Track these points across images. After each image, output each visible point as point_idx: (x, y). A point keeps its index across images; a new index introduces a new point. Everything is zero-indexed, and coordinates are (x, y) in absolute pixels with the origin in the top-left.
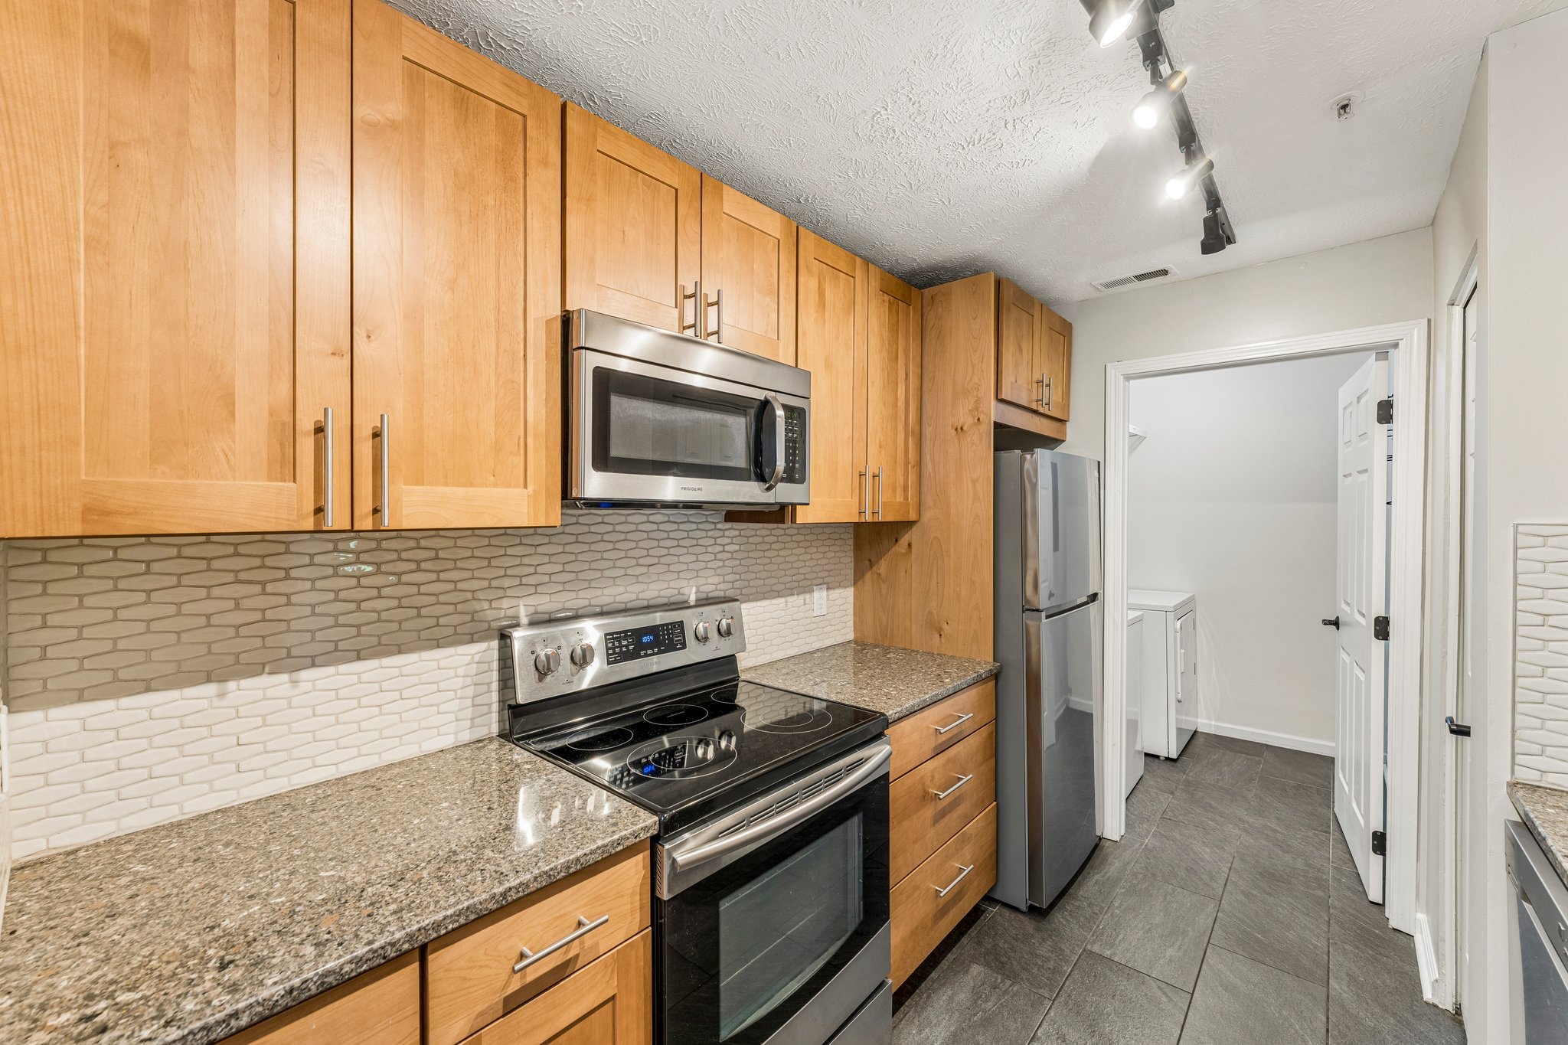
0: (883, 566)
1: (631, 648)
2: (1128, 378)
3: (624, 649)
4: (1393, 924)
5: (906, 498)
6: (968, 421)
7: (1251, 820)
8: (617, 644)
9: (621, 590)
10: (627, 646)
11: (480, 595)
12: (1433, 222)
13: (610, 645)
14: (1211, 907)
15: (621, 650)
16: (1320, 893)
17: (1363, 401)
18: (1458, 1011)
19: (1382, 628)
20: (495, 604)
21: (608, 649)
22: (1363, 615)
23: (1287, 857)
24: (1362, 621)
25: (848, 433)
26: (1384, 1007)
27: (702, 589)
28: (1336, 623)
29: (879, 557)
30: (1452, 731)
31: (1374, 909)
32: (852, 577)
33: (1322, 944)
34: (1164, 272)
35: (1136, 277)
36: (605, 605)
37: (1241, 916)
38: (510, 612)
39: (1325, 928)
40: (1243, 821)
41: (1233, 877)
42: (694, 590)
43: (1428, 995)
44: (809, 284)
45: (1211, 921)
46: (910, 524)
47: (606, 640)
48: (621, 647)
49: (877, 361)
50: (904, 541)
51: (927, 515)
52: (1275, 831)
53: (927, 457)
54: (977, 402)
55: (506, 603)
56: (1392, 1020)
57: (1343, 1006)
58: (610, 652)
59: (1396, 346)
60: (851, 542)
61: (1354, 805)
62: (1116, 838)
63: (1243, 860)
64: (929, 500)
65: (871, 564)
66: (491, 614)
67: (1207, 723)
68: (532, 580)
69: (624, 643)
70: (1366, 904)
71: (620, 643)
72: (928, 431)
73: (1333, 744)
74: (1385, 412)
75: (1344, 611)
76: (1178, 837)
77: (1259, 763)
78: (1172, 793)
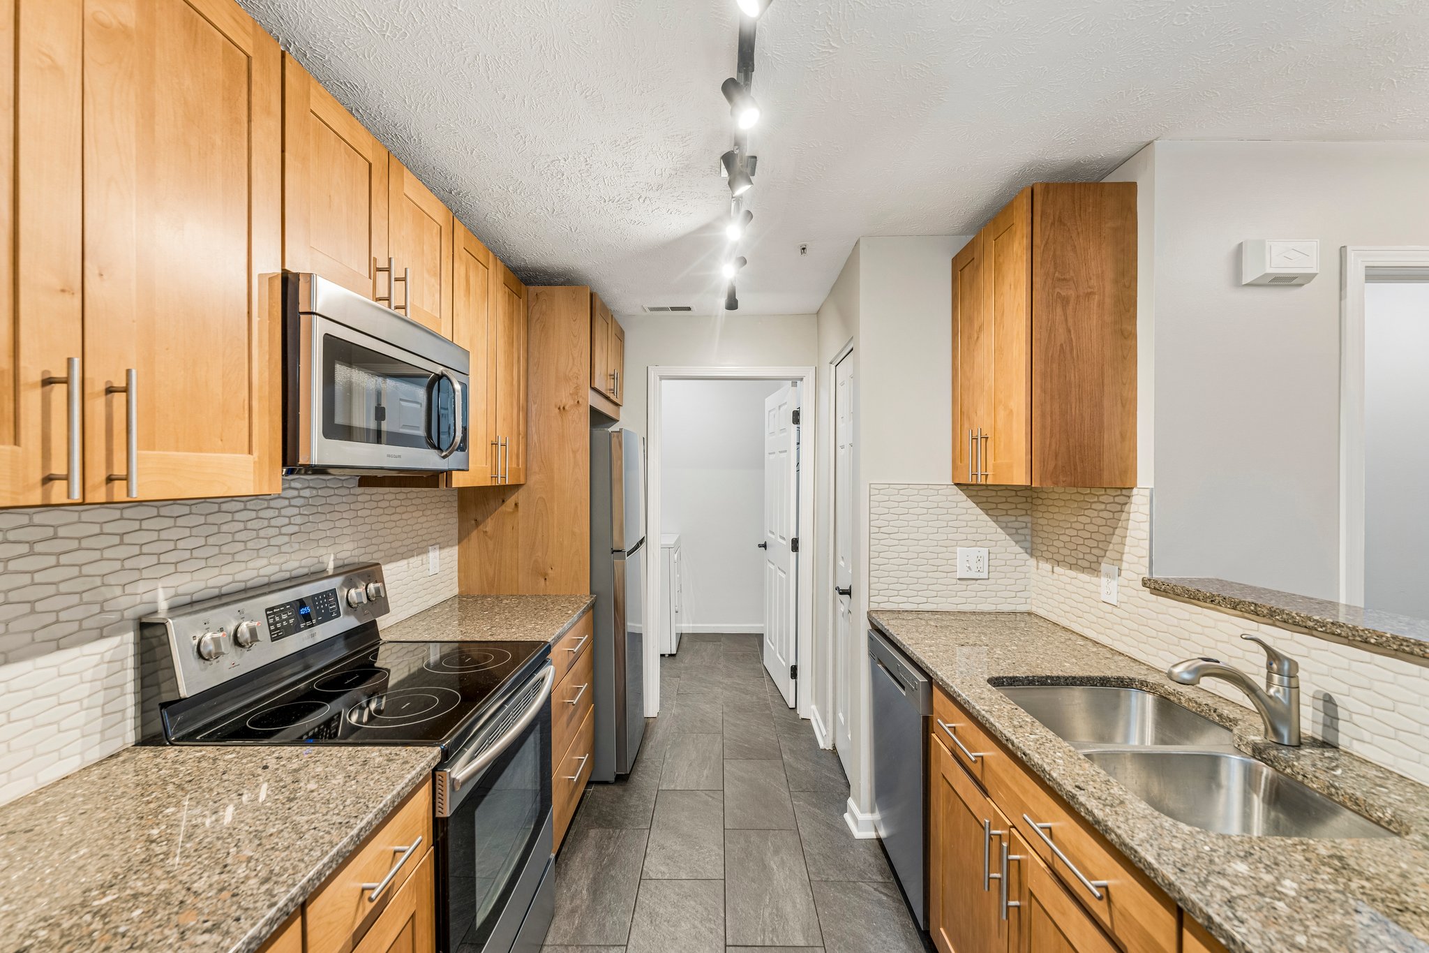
0: (489, 525)
1: (291, 621)
2: (661, 378)
3: (285, 623)
4: (802, 716)
5: (518, 465)
6: (569, 403)
7: (726, 681)
8: (277, 619)
9: (265, 562)
10: (287, 620)
11: (111, 580)
12: (818, 313)
13: (271, 621)
14: (719, 739)
15: (282, 624)
16: (768, 712)
17: (781, 409)
18: (834, 747)
19: (795, 545)
20: (128, 589)
21: (269, 625)
22: (784, 539)
23: (748, 697)
24: (784, 542)
25: (484, 407)
26: (806, 759)
27: (339, 556)
28: (765, 546)
29: (486, 517)
30: (841, 594)
31: (792, 711)
32: (456, 536)
33: (774, 738)
34: (689, 309)
35: (671, 308)
36: (248, 580)
37: (735, 738)
38: (146, 597)
39: (773, 729)
40: (720, 683)
41: (726, 718)
42: (332, 557)
43: (822, 745)
44: (460, 270)
45: (721, 746)
46: (516, 487)
47: (267, 615)
48: (281, 621)
49: (501, 343)
50: (510, 502)
51: (534, 479)
52: (738, 684)
53: (533, 429)
54: (577, 388)
55: (141, 587)
56: (811, 764)
57: (791, 766)
58: (272, 627)
59: (802, 379)
60: (456, 504)
61: (778, 655)
62: (655, 715)
63: (728, 706)
64: (535, 467)
65: (477, 523)
66: (124, 602)
67: (688, 627)
68: (171, 557)
69: (284, 617)
70: (788, 710)
71: (280, 617)
72: (534, 408)
73: (762, 625)
74: (796, 417)
75: (769, 538)
76: (690, 703)
77: (720, 645)
78: (679, 677)
